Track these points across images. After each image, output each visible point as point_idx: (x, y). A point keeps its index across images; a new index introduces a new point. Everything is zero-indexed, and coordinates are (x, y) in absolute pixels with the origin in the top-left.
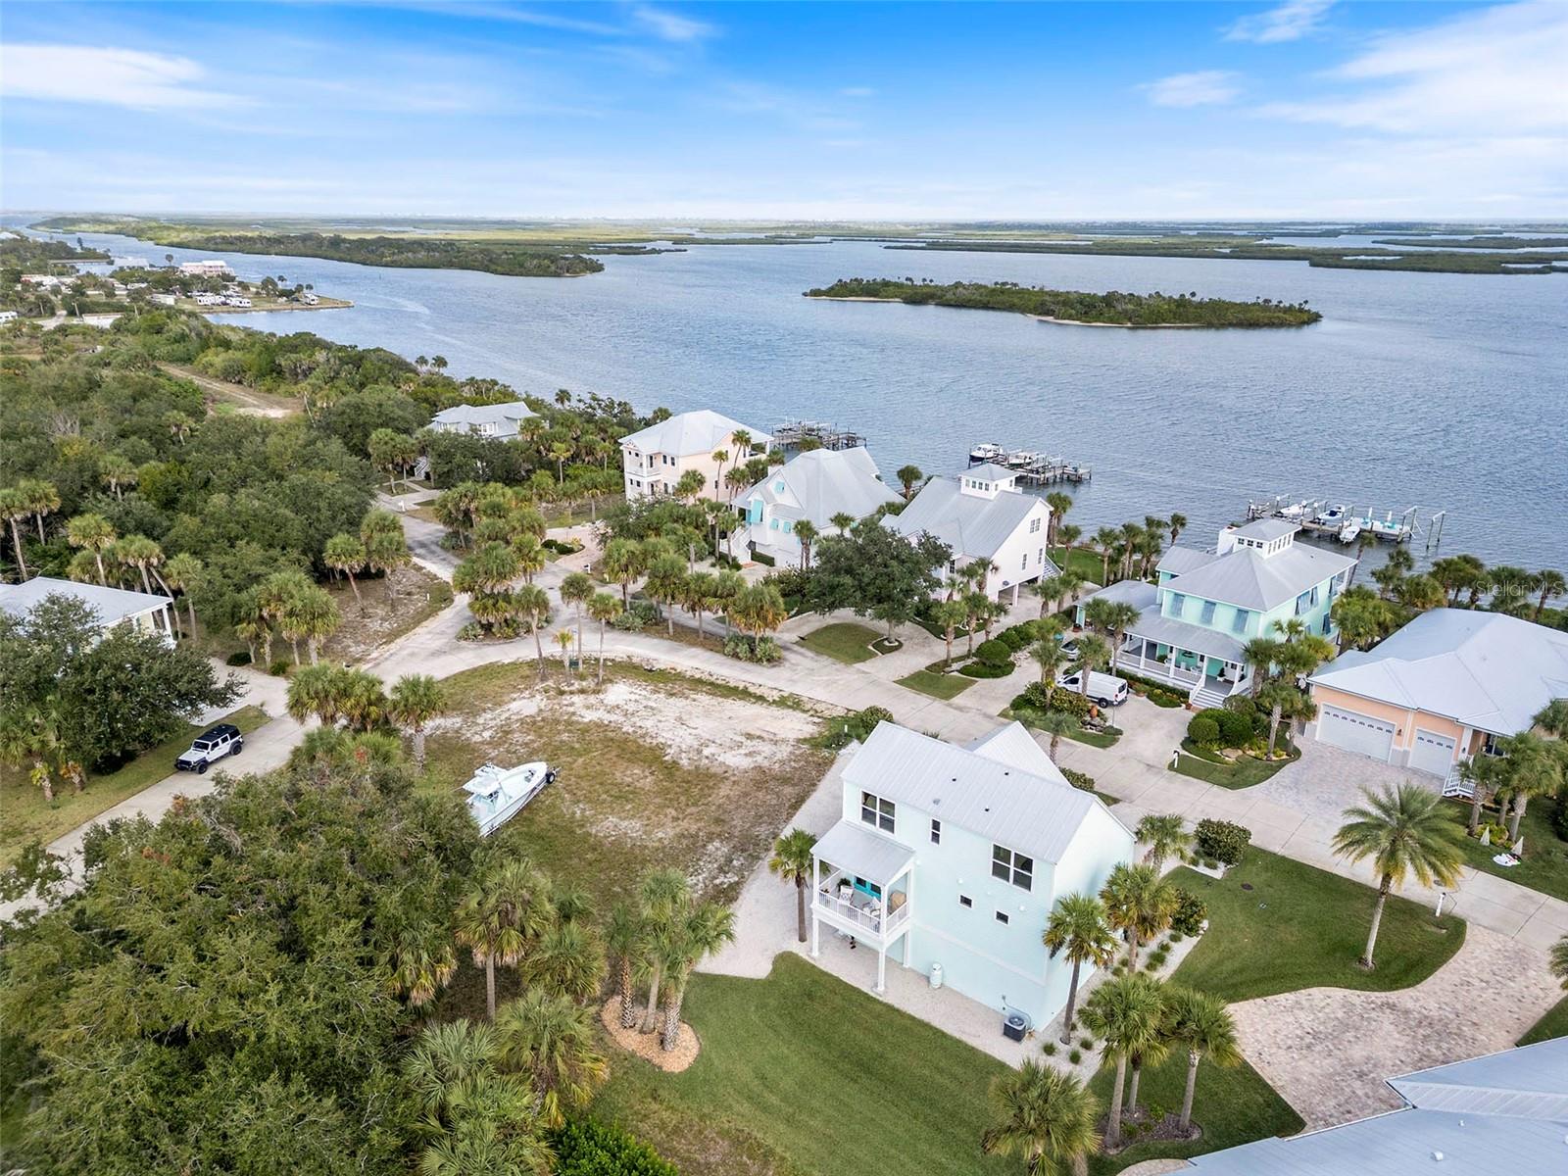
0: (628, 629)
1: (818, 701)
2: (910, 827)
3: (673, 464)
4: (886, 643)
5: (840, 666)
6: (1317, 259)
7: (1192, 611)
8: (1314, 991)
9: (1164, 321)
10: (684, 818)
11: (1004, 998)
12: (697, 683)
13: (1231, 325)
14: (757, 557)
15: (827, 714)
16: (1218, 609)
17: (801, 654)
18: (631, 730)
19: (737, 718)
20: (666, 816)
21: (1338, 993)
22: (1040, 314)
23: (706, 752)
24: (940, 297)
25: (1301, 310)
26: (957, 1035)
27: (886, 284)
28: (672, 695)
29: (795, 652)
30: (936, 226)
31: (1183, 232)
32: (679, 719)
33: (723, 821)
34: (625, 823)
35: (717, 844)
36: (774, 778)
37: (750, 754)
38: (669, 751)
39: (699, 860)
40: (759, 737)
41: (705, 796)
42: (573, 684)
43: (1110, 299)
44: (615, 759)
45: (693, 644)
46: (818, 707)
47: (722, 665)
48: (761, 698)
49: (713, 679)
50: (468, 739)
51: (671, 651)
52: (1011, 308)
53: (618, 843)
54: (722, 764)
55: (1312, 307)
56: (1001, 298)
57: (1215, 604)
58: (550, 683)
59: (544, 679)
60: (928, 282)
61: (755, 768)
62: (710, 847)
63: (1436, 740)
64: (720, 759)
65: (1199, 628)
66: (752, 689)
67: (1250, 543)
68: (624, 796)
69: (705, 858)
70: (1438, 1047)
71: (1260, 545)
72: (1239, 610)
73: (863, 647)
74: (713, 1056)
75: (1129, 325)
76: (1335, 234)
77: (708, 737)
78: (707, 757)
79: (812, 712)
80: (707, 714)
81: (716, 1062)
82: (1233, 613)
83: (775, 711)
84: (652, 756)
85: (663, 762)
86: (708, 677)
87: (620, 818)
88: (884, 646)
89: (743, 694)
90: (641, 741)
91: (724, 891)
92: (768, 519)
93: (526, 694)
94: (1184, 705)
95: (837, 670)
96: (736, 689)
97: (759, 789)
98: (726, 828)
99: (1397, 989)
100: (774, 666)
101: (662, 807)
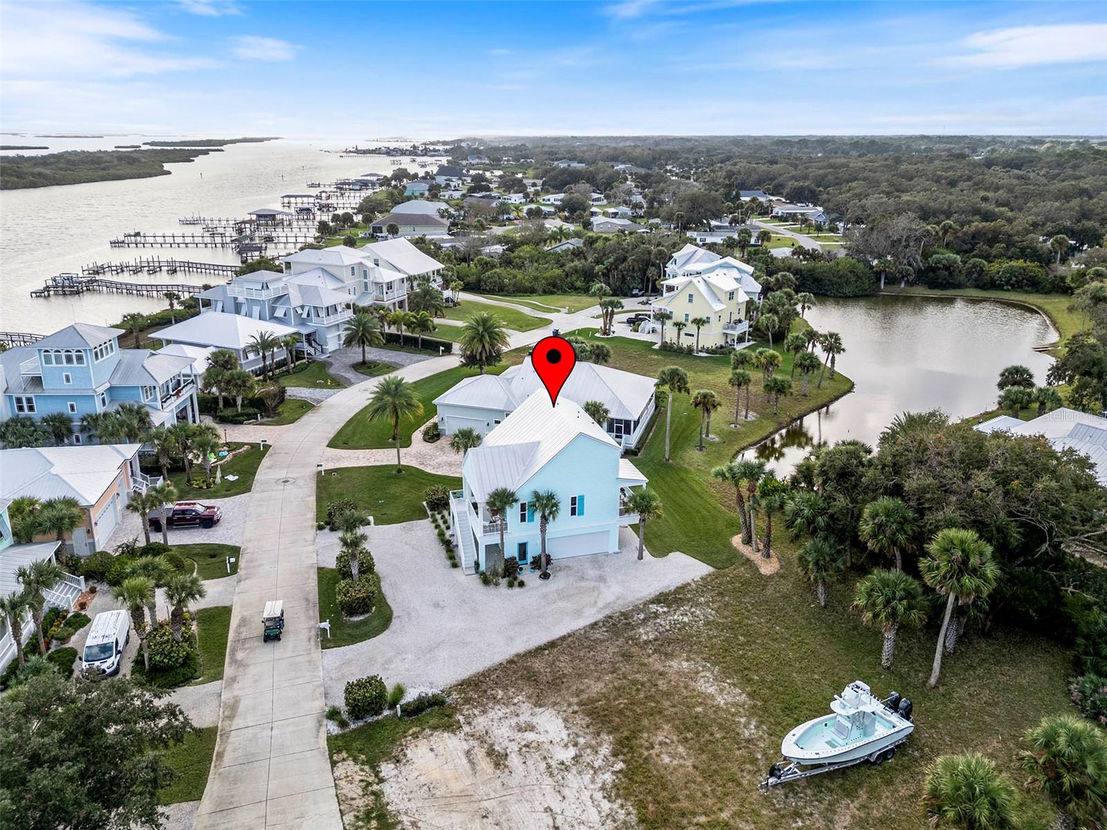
10: (655, 672)
20: (669, 682)
33: (622, 656)
35: (644, 637)
53: (726, 673)
62: (651, 637)
68: (697, 727)
69: (661, 629)
87: (712, 699)
91: (666, 602)
98: (626, 648)
101: (668, 695)
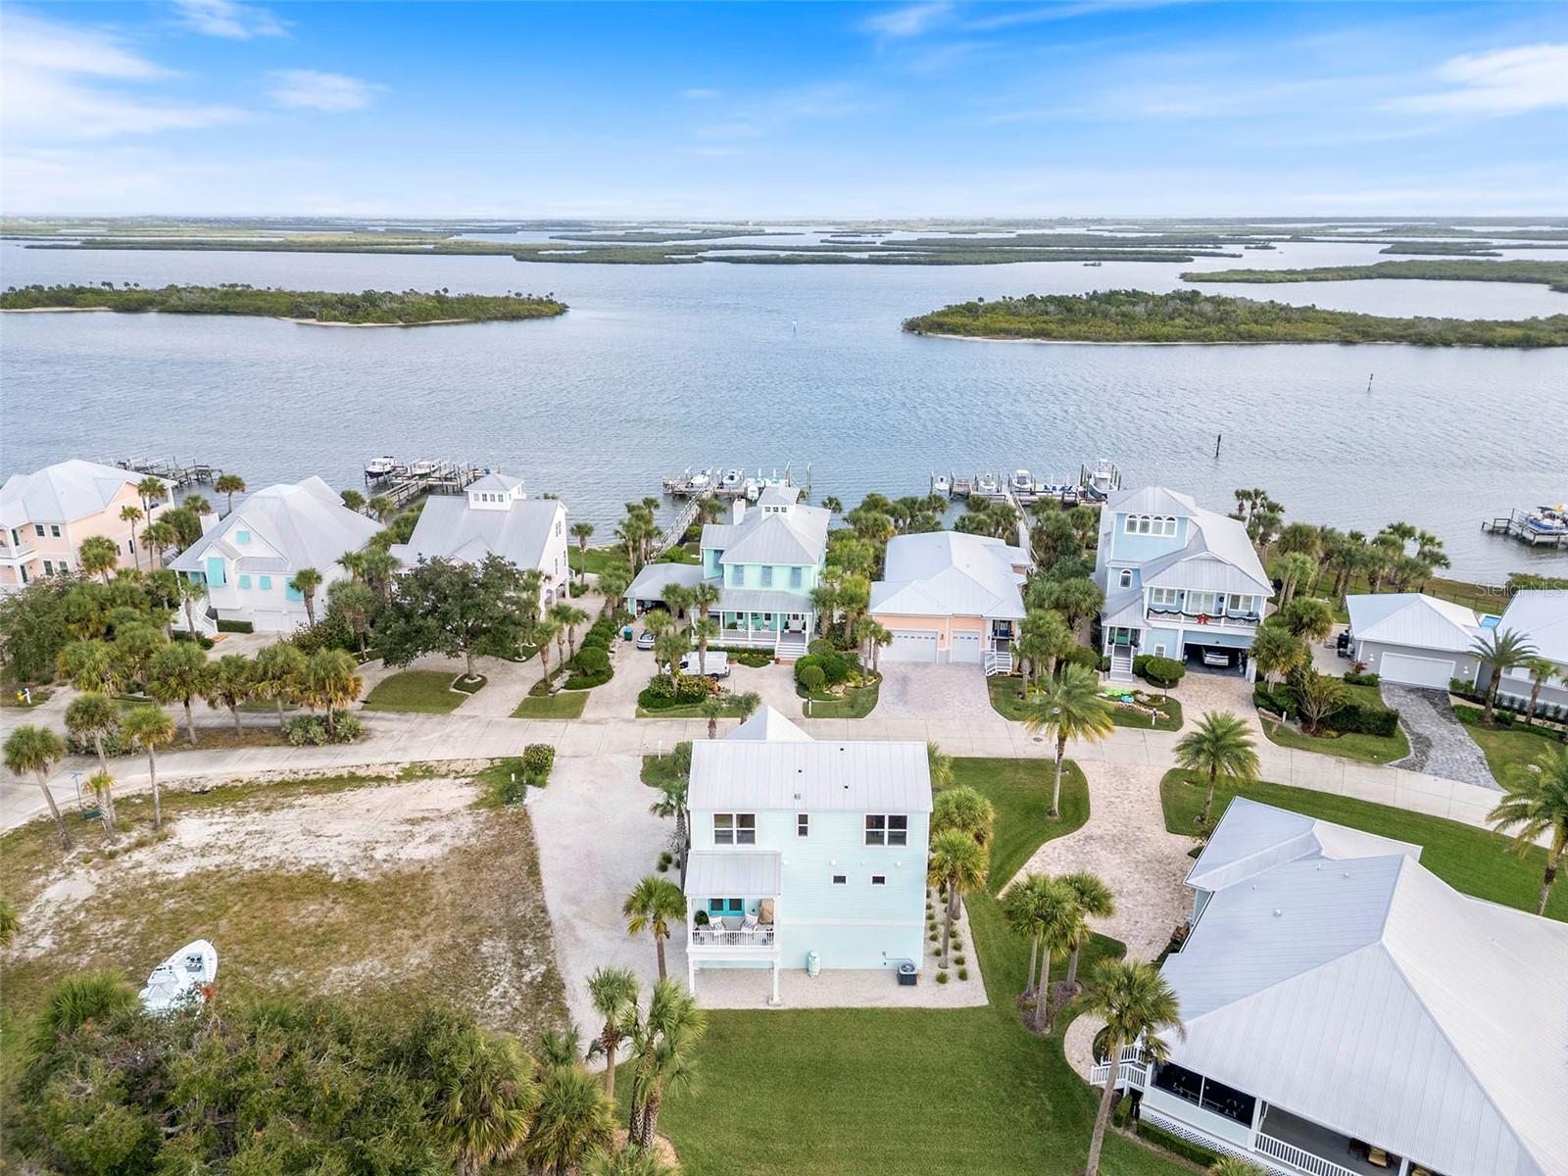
0: (127, 753)
1: (450, 761)
2: (774, 832)
3: (57, 534)
4: (467, 681)
5: (438, 718)
6: (519, 254)
7: (752, 578)
8: (1043, 847)
9: (434, 318)
10: (425, 933)
11: (884, 954)
12: (286, 788)
13: (496, 319)
14: (225, 627)
15: (469, 770)
16: (775, 571)
17: (383, 719)
18: (256, 865)
19: (377, 808)
20: (401, 939)
21: (1057, 842)
22: (297, 317)
23: (379, 854)
24: (163, 303)
25: (551, 302)
26: (867, 1005)
27: (81, 291)
28: (268, 809)
29: (372, 718)
30: (77, 222)
31: (370, 228)
32: (307, 832)
33: (472, 917)
34: (358, 968)
35: (488, 942)
36: (483, 854)
37: (431, 840)
38: (330, 871)
39: (484, 967)
40: (424, 819)
41: (424, 902)
42: (118, 840)
43: (370, 297)
44: (269, 905)
45: (238, 745)
46: (453, 767)
47: (298, 758)
48: (380, 779)
49: (301, 776)
50: (18, 960)
51: (212, 761)
52: (258, 312)
53: (371, 991)
54: (410, 861)
55: (558, 299)
56: (240, 301)
57: (770, 567)
58: (81, 848)
59: (67, 847)
60: (132, 286)
61: (451, 851)
62: (483, 949)
63: (966, 636)
64: (404, 856)
65: (761, 592)
66: (361, 773)
67: (776, 510)
68: (325, 939)
69: (489, 962)
70: (1137, 853)
71: (784, 510)
72: (793, 568)
73: (444, 691)
74: (689, 1141)
75: (401, 323)
76: (511, 230)
77: (364, 839)
78: (385, 861)
79: (453, 775)
80: (335, 815)
81: (699, 1145)
82: (787, 572)
83: (407, 787)
84: (315, 883)
85: (336, 885)
86: (293, 776)
87: (347, 964)
88: (470, 685)
89: (354, 781)
90: (282, 872)
91: (543, 985)
92: (234, 577)
93: (55, 873)
94: (772, 662)
95: (439, 723)
96: (340, 778)
97: (478, 870)
98: (482, 923)
99: (1083, 824)
100: (364, 740)
101: (385, 932)
